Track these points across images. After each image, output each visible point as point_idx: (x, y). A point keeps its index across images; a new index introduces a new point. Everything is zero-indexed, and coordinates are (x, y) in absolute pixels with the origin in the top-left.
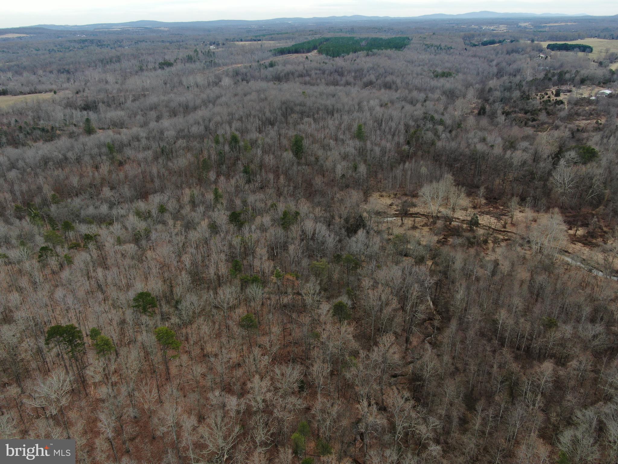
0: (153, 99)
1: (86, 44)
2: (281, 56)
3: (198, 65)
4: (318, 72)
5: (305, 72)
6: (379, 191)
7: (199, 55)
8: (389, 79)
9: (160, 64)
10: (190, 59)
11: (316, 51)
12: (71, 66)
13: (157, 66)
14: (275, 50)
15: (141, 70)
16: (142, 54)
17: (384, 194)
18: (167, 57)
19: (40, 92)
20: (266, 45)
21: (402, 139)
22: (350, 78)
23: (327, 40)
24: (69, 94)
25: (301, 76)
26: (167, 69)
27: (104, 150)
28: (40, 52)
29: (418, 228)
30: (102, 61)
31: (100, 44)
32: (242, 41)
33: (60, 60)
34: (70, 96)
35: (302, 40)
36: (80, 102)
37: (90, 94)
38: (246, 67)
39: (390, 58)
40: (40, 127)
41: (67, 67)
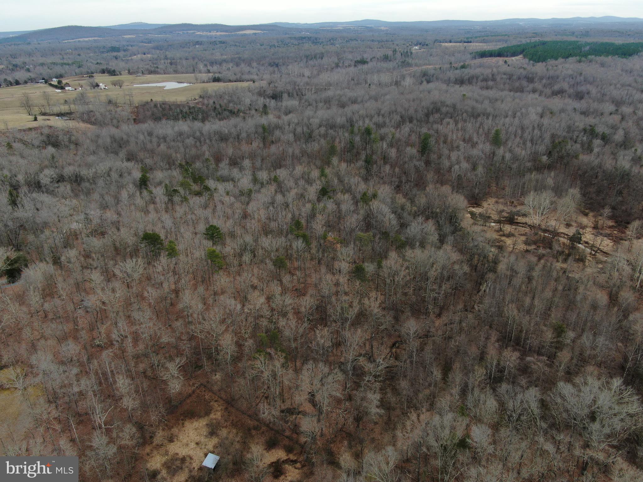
0: (330, 93)
1: (304, 41)
2: (481, 59)
3: (391, 65)
4: (505, 76)
5: (490, 76)
6: (497, 197)
7: (396, 55)
8: (583, 88)
9: (355, 62)
10: (386, 58)
11: (521, 56)
12: (281, 60)
13: (353, 63)
14: (477, 52)
15: (337, 66)
16: (344, 52)
17: (501, 200)
18: (365, 56)
19: (243, 81)
20: (471, 48)
21: (542, 148)
22: (538, 85)
23: (544, 43)
24: (264, 84)
25: (485, 80)
26: (360, 67)
27: (260, 130)
28: (263, 47)
29: (515, 236)
30: (307, 57)
31: (315, 41)
32: (450, 42)
33: (273, 55)
34: (264, 85)
35: (515, 43)
36: (270, 92)
37: (280, 86)
38: (435, 69)
39: (602, 65)
40: (229, 109)
41: (276, 61)
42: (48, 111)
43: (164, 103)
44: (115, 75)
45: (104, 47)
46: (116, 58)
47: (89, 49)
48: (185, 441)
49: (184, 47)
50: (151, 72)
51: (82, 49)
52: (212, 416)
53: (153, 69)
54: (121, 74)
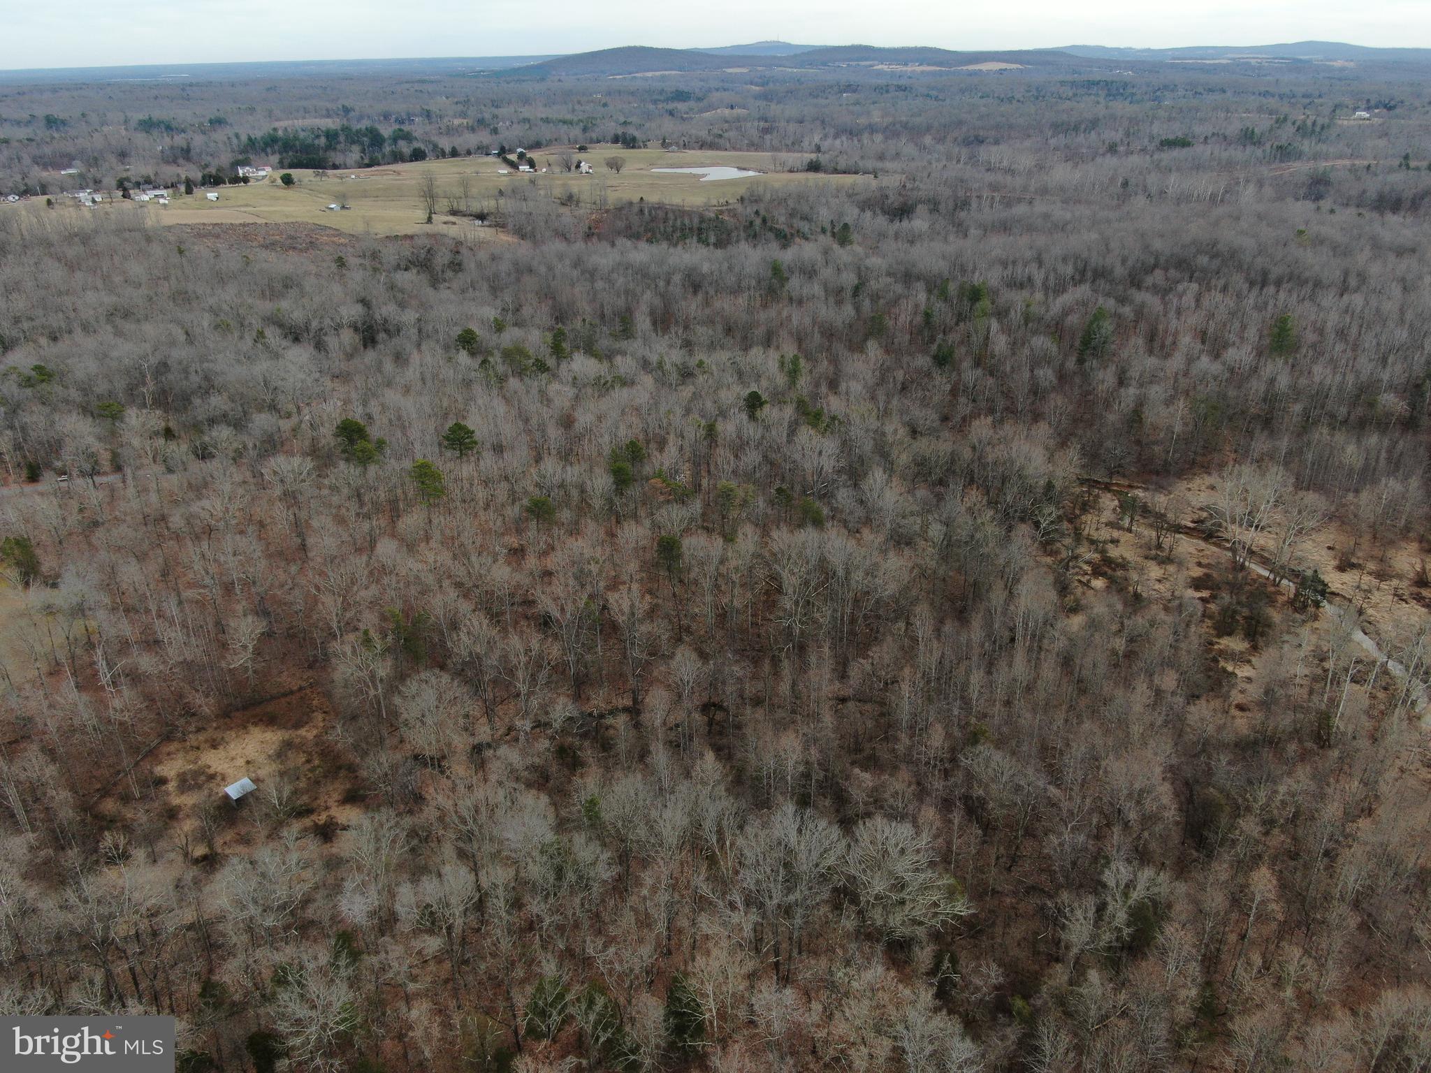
1: (1094, 89)
9: (1163, 142)
10: (1247, 137)
12: (993, 132)
13: (1153, 146)
24: (897, 181)
31: (1119, 91)
42: (463, 208)
43: (660, 207)
44: (633, 147)
45: (662, 92)
46: (671, 113)
47: (632, 94)
48: (233, 753)
49: (817, 97)
50: (703, 145)
51: (619, 92)
52: (303, 732)
53: (709, 139)
54: (645, 146)
